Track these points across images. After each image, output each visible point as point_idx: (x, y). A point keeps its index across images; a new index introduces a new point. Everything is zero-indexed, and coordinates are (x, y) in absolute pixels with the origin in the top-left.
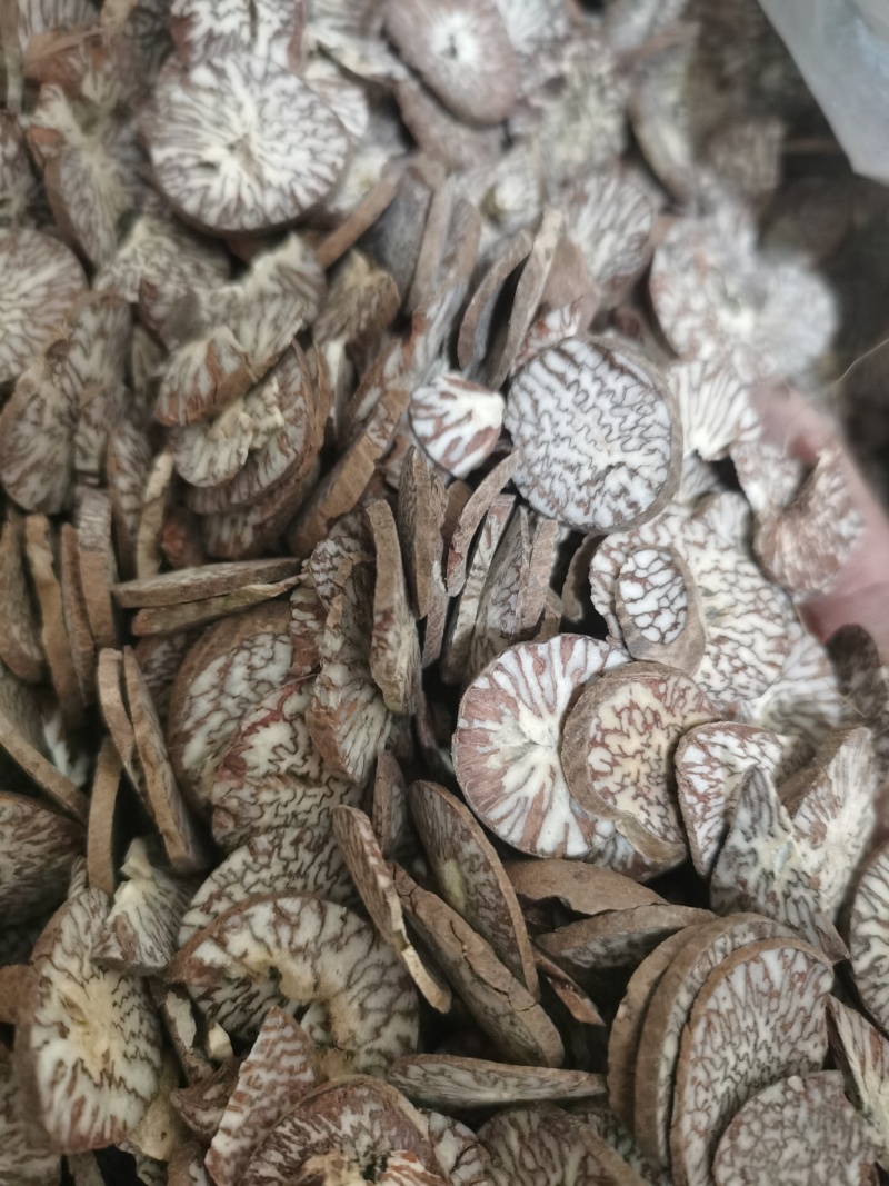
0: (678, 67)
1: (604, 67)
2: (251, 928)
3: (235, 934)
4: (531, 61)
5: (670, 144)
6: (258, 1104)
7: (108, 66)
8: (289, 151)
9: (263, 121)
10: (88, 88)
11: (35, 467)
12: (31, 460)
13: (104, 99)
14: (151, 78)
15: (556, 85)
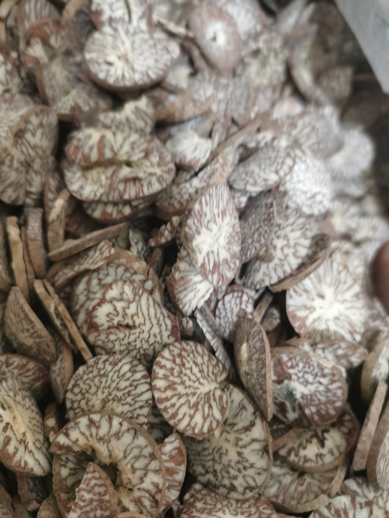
0: (308, 43)
1: (277, 44)
2: (79, 428)
3: (72, 431)
4: (245, 43)
5: (304, 77)
6: (85, 509)
7: (63, 33)
8: (145, 59)
9: (133, 49)
10: (53, 41)
11: (11, 185)
12: (8, 182)
13: (60, 47)
14: (83, 40)
15: (256, 53)
